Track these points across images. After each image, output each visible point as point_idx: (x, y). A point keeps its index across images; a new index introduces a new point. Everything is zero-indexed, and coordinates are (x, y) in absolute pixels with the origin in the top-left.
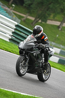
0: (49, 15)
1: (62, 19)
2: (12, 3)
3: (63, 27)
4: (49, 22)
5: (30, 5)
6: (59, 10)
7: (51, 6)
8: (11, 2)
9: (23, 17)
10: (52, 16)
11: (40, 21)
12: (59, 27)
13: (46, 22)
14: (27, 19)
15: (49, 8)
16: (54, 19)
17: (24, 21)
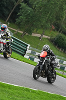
0: (33, 29)
1: (42, 33)
2: (8, 22)
3: (43, 38)
4: (33, 35)
5: (19, 23)
6: (40, 26)
7: (34, 23)
8: (6, 21)
9: (15, 31)
10: (35, 30)
11: (27, 34)
12: (40, 38)
13: (31, 34)
14: (18, 32)
15: (33, 25)
16: (36, 33)
17: (16, 34)
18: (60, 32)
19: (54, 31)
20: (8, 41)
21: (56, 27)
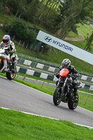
18: (18, 16)
19: (9, 14)
20: (13, 56)
21: (12, 9)
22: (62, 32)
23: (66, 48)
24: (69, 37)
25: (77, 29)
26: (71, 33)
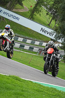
22: (10, 5)
23: (14, 17)
24: (16, 9)
25: (23, 2)
26: (18, 6)
